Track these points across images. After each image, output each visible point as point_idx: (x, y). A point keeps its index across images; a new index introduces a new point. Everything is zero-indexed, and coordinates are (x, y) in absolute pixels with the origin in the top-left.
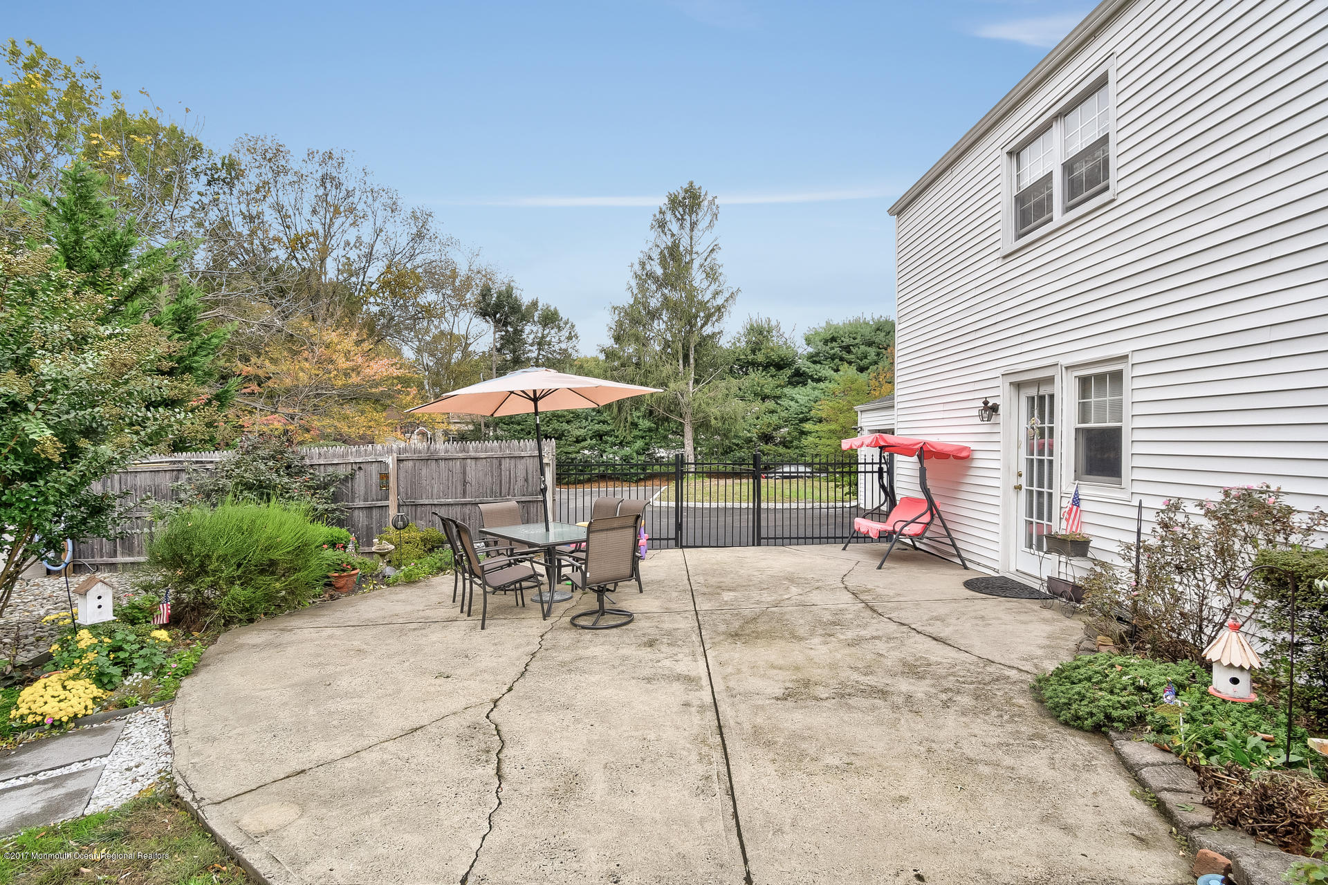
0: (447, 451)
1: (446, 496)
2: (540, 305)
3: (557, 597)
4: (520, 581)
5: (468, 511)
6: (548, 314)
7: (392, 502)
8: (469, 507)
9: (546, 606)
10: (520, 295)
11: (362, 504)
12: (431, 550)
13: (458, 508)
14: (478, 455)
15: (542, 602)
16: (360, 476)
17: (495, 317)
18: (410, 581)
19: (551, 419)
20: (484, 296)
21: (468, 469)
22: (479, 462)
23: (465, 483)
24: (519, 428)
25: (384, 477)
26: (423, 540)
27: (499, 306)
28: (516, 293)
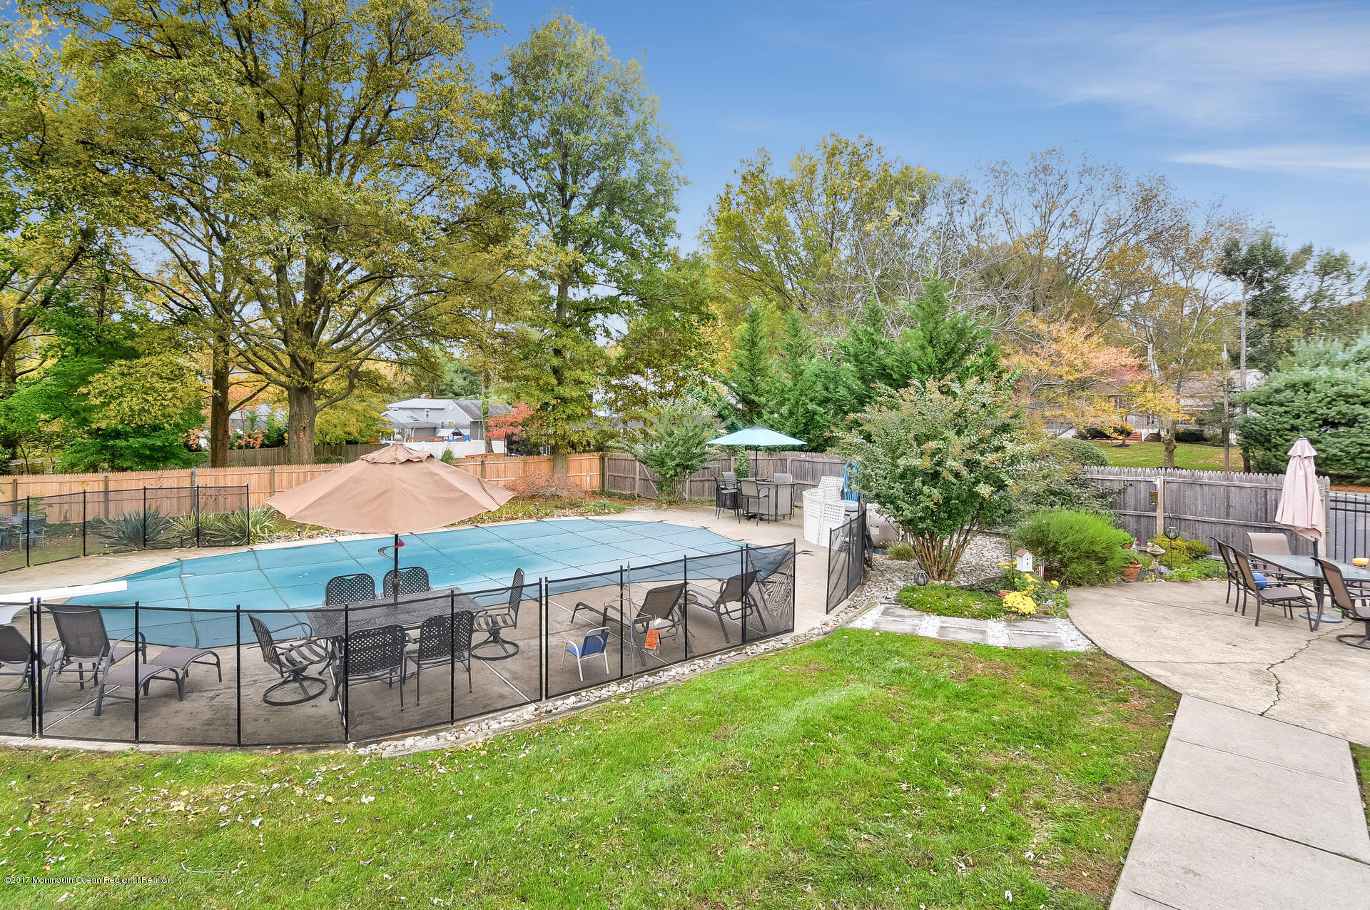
0: (1210, 478)
1: (1209, 515)
2: (1316, 251)
3: (1324, 618)
4: (1290, 599)
5: (1231, 531)
6: (1329, 262)
7: (1159, 514)
8: (1232, 527)
9: (1313, 623)
10: (1284, 243)
11: (1132, 512)
12: (1197, 557)
13: (1222, 527)
14: (1242, 484)
15: (1310, 619)
16: (1130, 490)
17: (1245, 275)
18: (1183, 580)
19: (1334, 400)
20: (1228, 254)
21: (1232, 495)
22: (1243, 491)
23: (1228, 507)
24: (1281, 410)
25: (1153, 496)
26: (1188, 548)
27: (1250, 261)
28: (1277, 242)
